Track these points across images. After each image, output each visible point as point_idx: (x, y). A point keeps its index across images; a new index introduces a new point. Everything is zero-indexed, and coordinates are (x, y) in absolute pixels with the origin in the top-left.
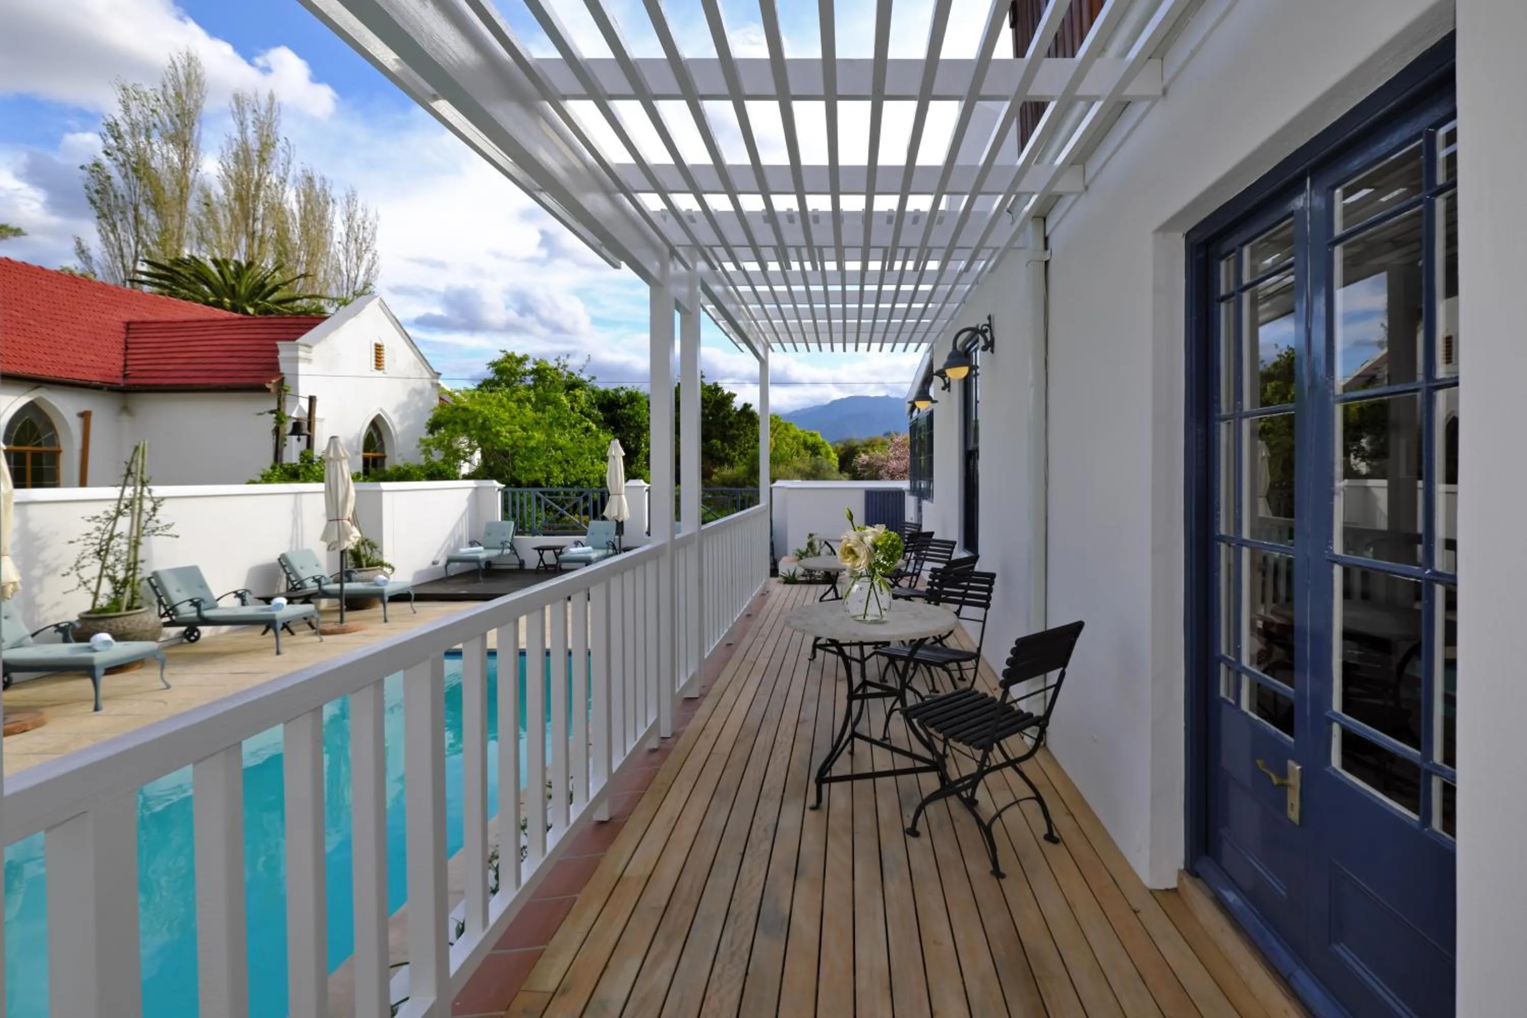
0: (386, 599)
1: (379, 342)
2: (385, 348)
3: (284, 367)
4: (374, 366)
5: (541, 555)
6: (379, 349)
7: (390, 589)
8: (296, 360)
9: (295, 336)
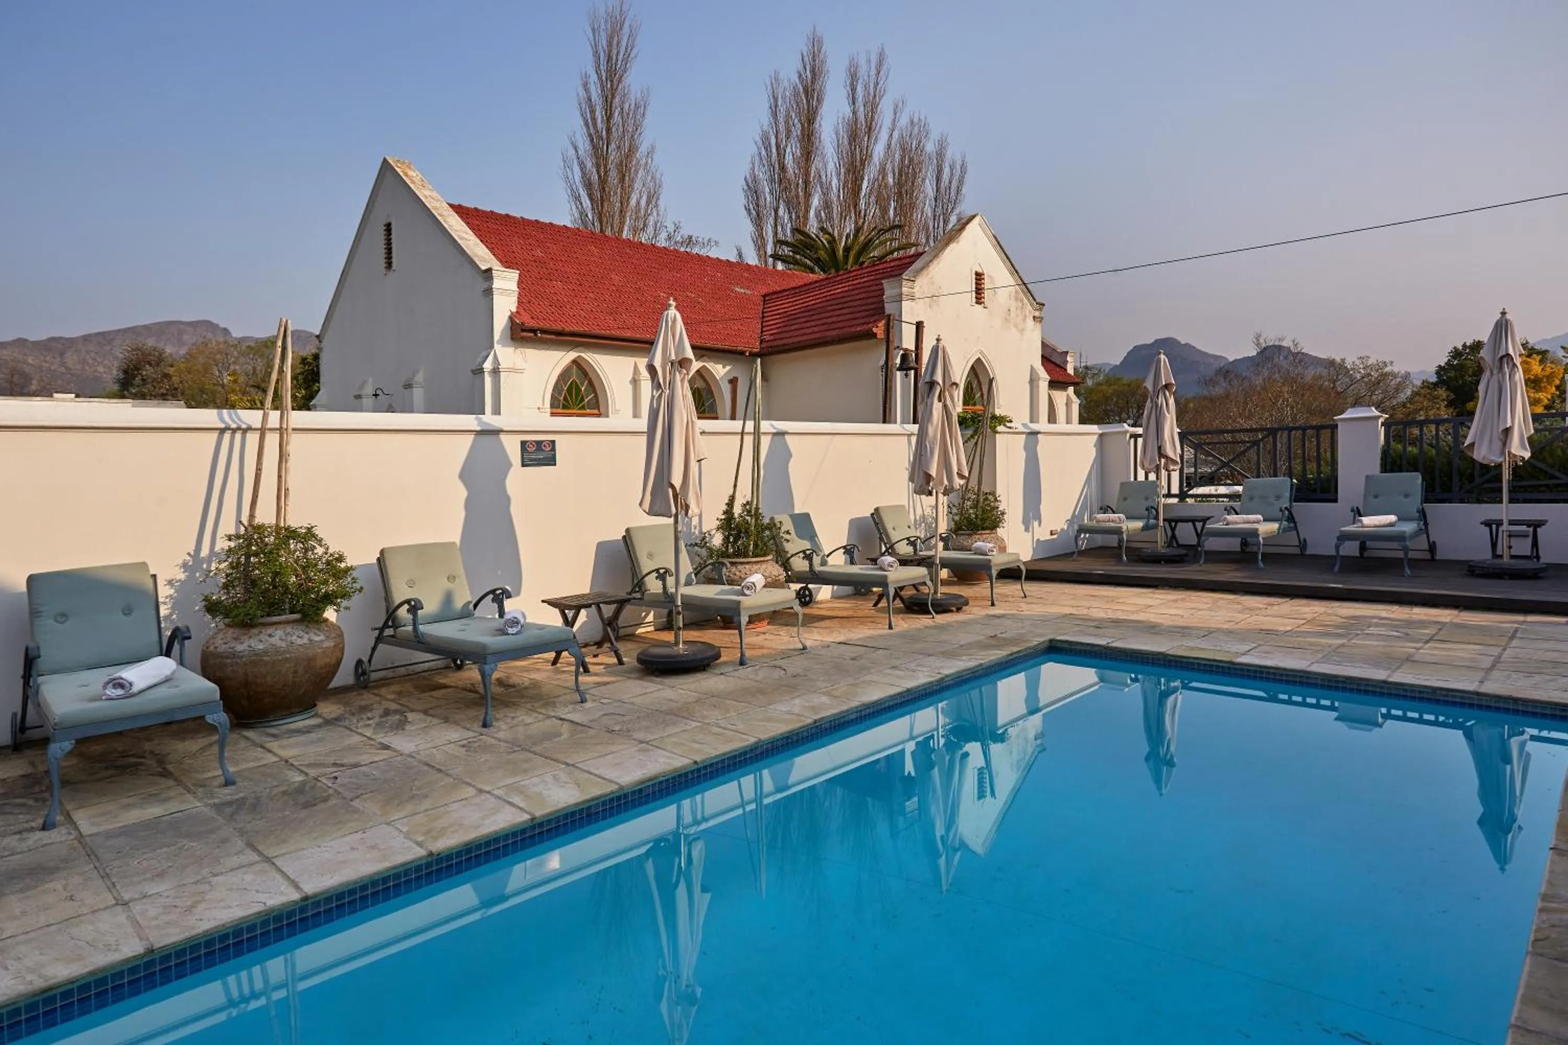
0: (994, 573)
1: (980, 271)
2: (986, 277)
3: (889, 308)
4: (974, 300)
5: (1173, 529)
6: (979, 276)
7: (998, 560)
8: (899, 299)
9: (900, 272)
